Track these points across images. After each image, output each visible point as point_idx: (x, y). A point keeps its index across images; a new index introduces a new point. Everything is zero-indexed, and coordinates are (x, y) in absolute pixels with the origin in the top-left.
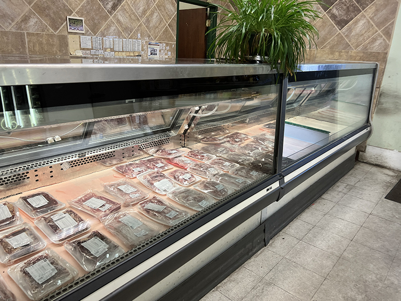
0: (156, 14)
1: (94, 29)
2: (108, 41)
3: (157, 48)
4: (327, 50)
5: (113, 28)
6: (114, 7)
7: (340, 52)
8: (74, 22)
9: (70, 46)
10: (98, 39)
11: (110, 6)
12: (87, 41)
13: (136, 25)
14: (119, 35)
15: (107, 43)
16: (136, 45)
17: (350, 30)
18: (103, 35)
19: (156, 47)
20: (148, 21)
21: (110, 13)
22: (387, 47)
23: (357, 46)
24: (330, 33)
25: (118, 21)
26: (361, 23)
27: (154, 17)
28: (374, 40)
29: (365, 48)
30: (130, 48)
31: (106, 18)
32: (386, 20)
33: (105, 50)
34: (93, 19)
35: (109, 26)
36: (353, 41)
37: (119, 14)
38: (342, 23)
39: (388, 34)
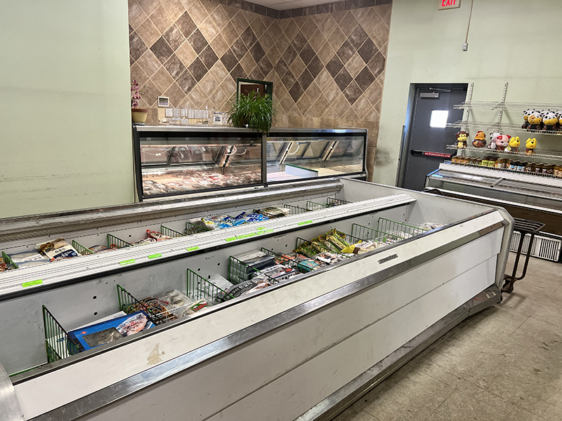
0: (220, 92)
1: (175, 104)
2: (184, 112)
3: (221, 116)
4: (344, 119)
5: (188, 103)
6: (189, 89)
7: (352, 121)
8: (162, 100)
9: (159, 115)
10: (177, 110)
11: (186, 89)
12: (170, 112)
13: (204, 100)
14: (192, 107)
15: (184, 113)
16: (205, 114)
17: (357, 105)
18: (181, 108)
19: (219, 116)
20: (214, 97)
21: (187, 93)
22: (378, 118)
23: (361, 117)
24: (346, 107)
25: (192, 98)
26: (363, 101)
27: (219, 94)
28: (371, 113)
29: (366, 119)
30: (199, 116)
31: (183, 96)
32: (376, 100)
33: (182, 117)
34: (175, 97)
35: (185, 102)
36: (359, 113)
37: (192, 93)
38: (352, 101)
39: (378, 109)
